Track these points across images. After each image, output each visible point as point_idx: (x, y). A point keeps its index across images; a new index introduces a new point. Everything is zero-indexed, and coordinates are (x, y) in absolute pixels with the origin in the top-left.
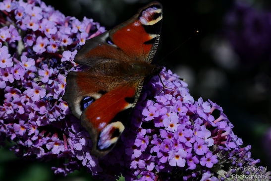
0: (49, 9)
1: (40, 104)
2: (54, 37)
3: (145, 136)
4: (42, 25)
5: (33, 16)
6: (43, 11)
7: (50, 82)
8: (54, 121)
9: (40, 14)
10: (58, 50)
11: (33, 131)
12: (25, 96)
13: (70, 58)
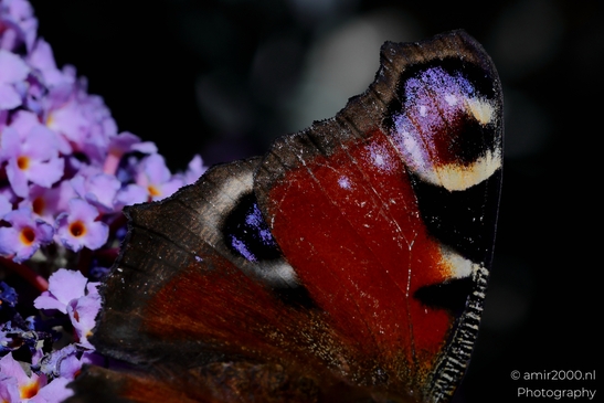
2: (42, 200)
9: (14, 85)
10: (40, 256)
13: (74, 305)
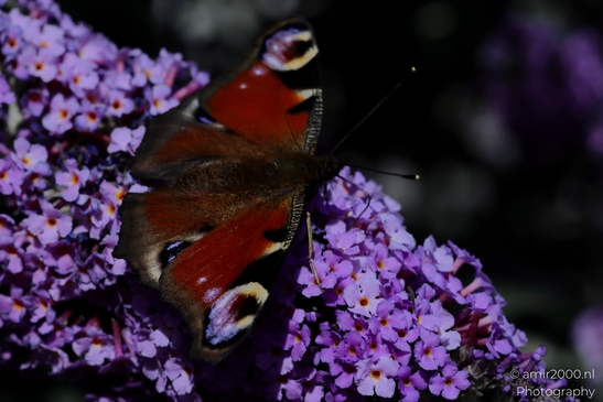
0: (79, 31)
1: (58, 250)
2: (92, 96)
3: (301, 325)
4: (64, 67)
5: (43, 46)
6: (67, 36)
8: (90, 290)
10: (101, 126)
12: (23, 232)
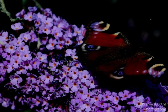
7: (57, 71)
9: (51, 23)
11: (45, 103)
13: (71, 54)
